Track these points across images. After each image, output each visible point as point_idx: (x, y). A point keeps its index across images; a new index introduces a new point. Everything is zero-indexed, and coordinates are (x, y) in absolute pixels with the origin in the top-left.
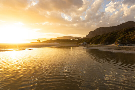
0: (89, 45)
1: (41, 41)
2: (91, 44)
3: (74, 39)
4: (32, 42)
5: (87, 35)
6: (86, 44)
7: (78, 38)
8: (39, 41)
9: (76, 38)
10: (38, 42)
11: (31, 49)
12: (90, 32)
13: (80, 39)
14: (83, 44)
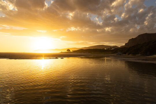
0: (125, 55)
1: (71, 51)
2: (128, 55)
3: (109, 49)
4: (62, 52)
5: (126, 44)
6: (120, 55)
7: (114, 47)
8: (69, 50)
9: (111, 47)
10: (67, 51)
11: (63, 58)
12: (130, 40)
13: (116, 49)
14: (117, 55)
